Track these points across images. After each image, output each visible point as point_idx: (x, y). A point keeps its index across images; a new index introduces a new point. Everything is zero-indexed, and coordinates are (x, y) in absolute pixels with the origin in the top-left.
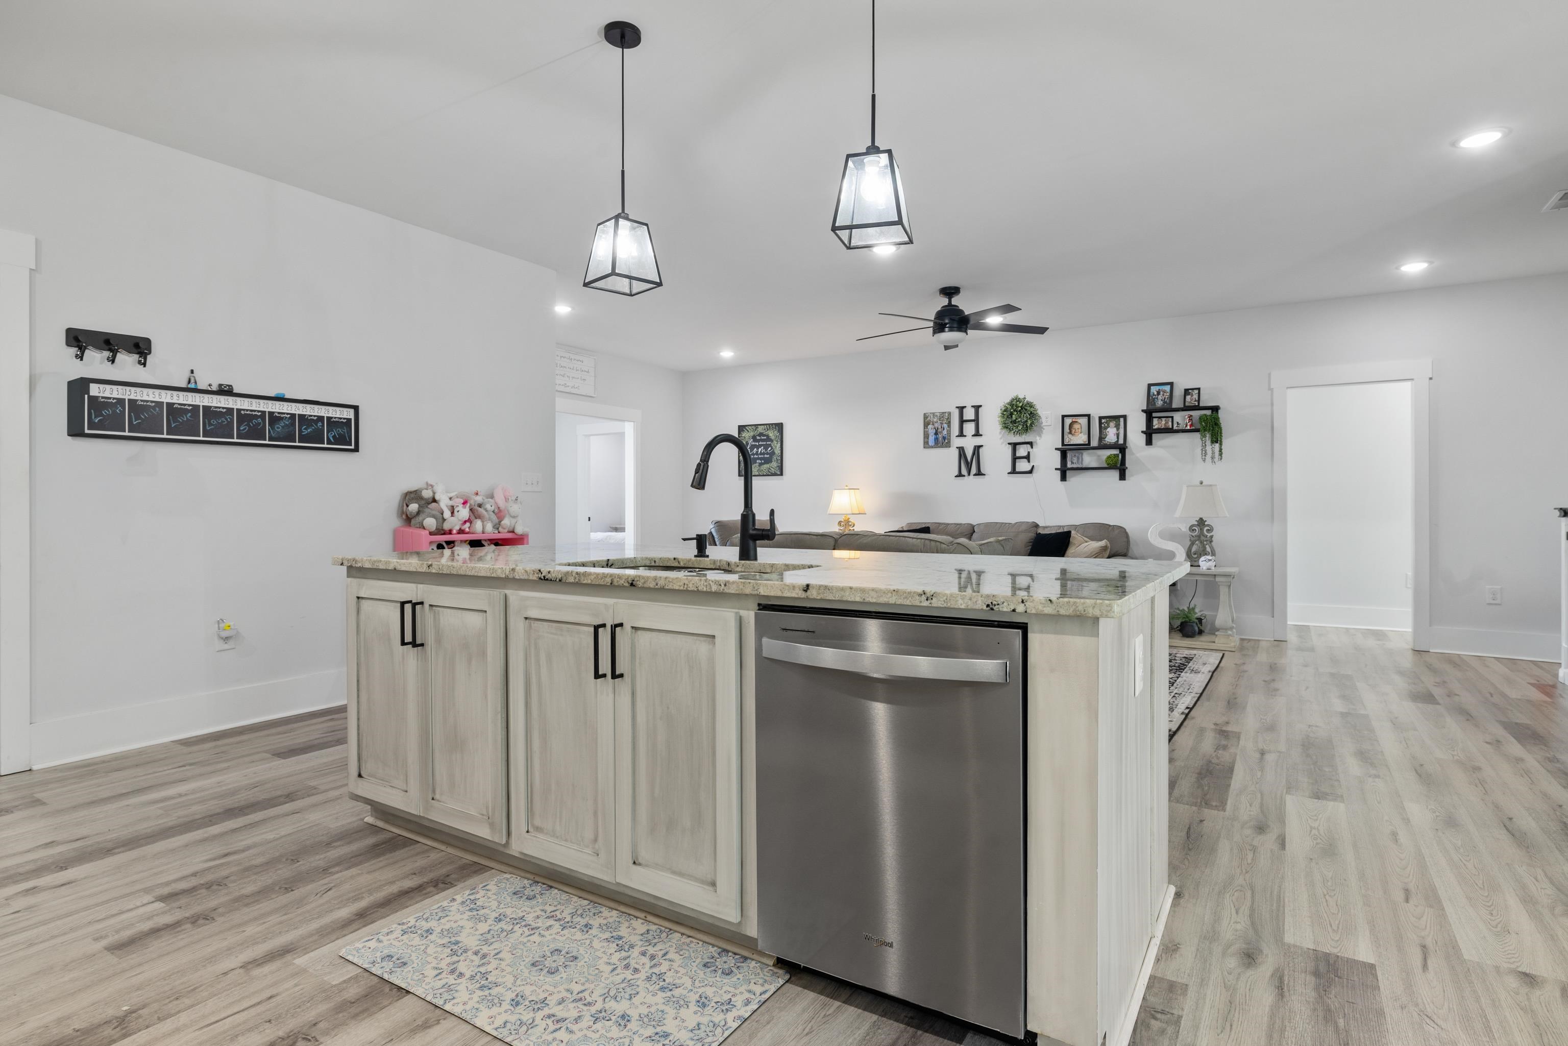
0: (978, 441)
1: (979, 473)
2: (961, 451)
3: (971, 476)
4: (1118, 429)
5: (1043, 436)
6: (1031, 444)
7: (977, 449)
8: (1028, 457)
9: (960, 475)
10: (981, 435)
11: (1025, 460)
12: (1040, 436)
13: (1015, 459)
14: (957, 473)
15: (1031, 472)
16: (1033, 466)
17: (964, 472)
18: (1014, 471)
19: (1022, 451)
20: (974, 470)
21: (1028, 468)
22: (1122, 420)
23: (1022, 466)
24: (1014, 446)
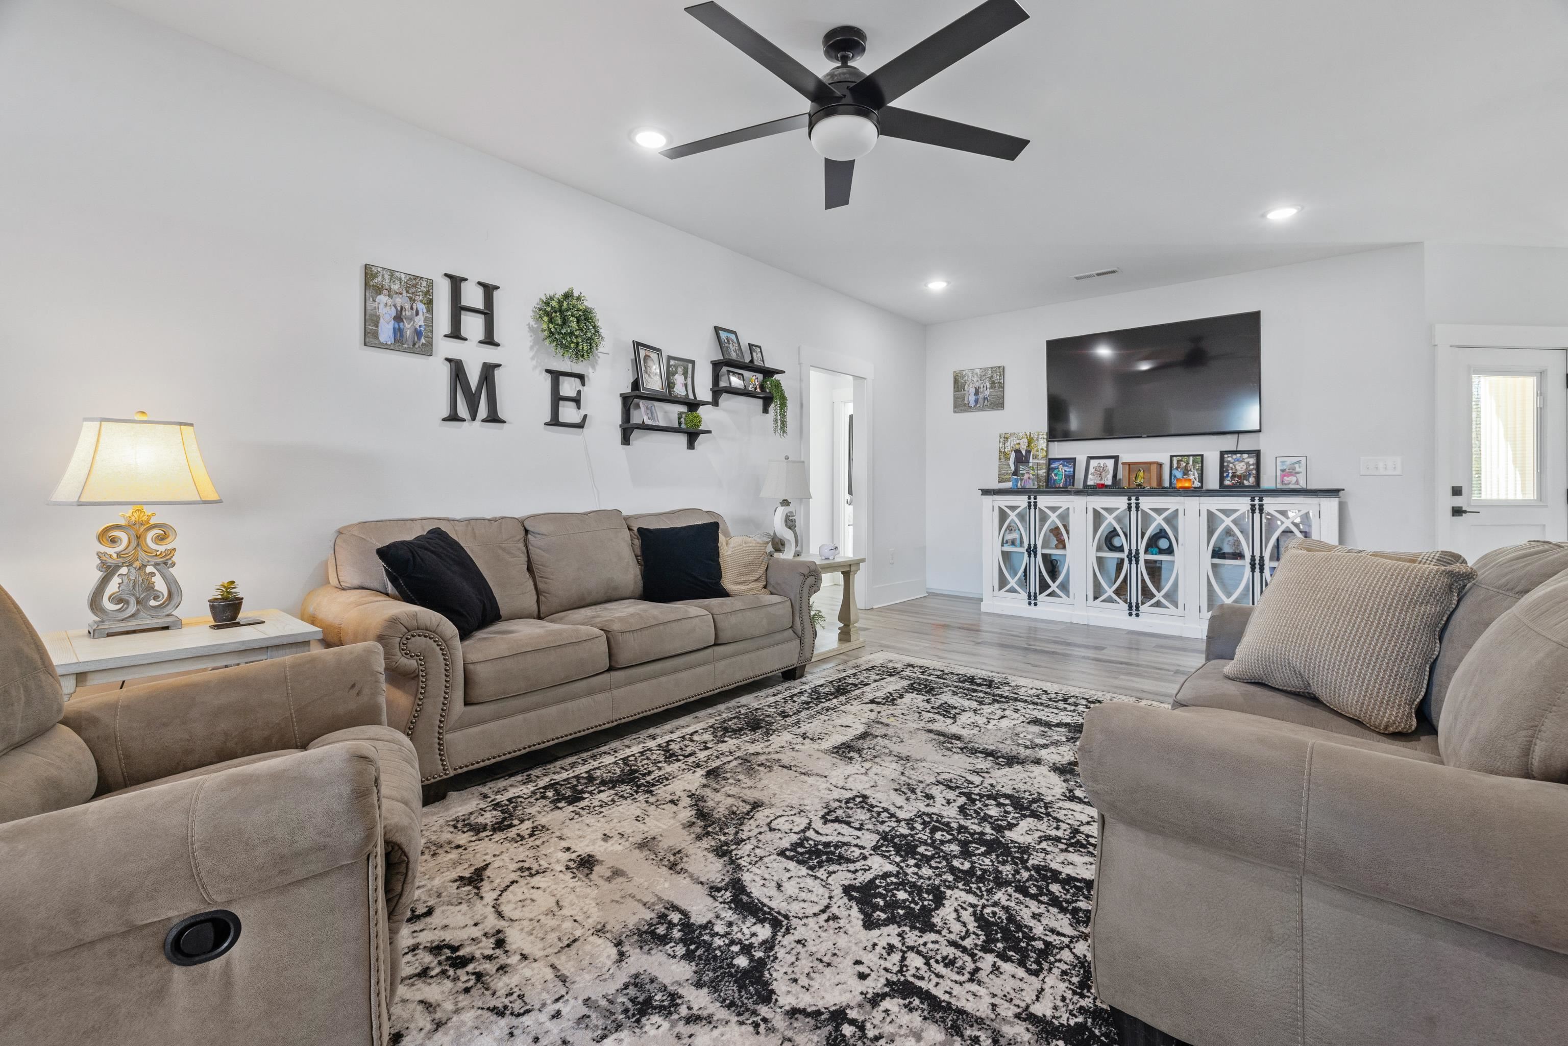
0: (490, 355)
1: (493, 418)
2: (457, 370)
3: (477, 423)
4: (686, 378)
5: (598, 367)
6: (581, 377)
7: (488, 371)
8: (577, 401)
9: (453, 417)
10: (498, 345)
11: (572, 404)
12: (594, 367)
13: (557, 399)
14: (446, 413)
15: (580, 426)
16: (585, 416)
17: (463, 410)
18: (555, 421)
19: (568, 387)
20: (483, 411)
21: (578, 420)
22: (690, 366)
23: (568, 413)
24: (556, 376)
